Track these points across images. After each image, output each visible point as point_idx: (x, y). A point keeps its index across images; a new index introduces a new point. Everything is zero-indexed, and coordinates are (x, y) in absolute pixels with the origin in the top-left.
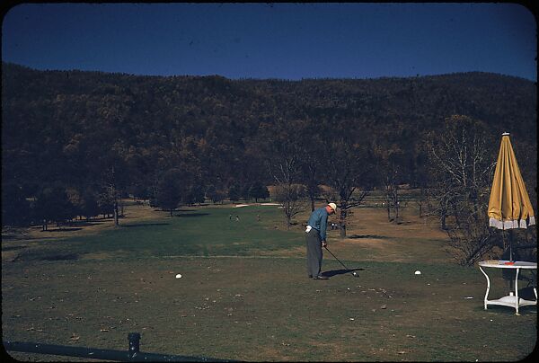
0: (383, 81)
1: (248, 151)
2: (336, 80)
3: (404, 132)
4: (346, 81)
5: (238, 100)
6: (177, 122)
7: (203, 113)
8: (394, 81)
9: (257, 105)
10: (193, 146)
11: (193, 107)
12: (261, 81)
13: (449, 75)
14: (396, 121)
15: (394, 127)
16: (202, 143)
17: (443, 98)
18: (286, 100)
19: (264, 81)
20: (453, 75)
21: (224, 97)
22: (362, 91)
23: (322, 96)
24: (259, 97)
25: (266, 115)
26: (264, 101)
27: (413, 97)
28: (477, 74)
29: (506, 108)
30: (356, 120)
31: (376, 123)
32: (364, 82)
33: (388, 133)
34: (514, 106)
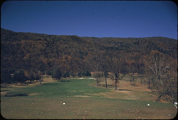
0: (130, 39)
1: (85, 60)
2: (114, 38)
3: (136, 56)
4: (117, 38)
5: (82, 43)
6: (62, 50)
7: (70, 47)
8: (133, 39)
9: (88, 45)
10: (67, 58)
11: (67, 45)
12: (89, 37)
13: (151, 37)
14: (134, 52)
15: (133, 54)
16: (69, 57)
17: (149, 45)
18: (98, 44)
20: (153, 37)
21: (77, 42)
22: (123, 42)
23: (109, 43)
24: (89, 43)
25: (91, 49)
26: (90, 44)
27: (139, 44)
28: (160, 37)
29: (170, 49)
30: (120, 51)
31: (127, 53)
32: (123, 39)
33: (131, 56)
34: (172, 48)
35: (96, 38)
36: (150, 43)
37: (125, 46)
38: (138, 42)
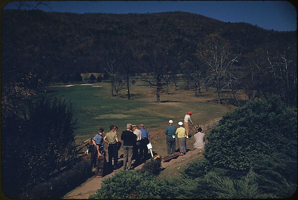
0: (131, 15)
1: (63, 54)
2: (105, 14)
3: (147, 44)
4: (111, 15)
5: (52, 24)
6: (20, 37)
7: (32, 31)
8: (136, 15)
9: (63, 27)
11: (26, 28)
12: (61, 14)
13: (165, 13)
14: (142, 38)
15: (141, 41)
16: (37, 49)
17: (164, 26)
18: (79, 25)
19: (64, 13)
20: (167, 13)
21: (43, 23)
22: (120, 21)
23: (98, 23)
24: (64, 23)
25: (68, 34)
26: (66, 25)
27: (148, 24)
28: (179, 12)
29: (196, 31)
30: (120, 37)
31: (131, 39)
32: (120, 16)
33: (139, 45)
34: (200, 30)
35: (75, 15)
36: (165, 22)
37: (127, 29)
38: (145, 20)
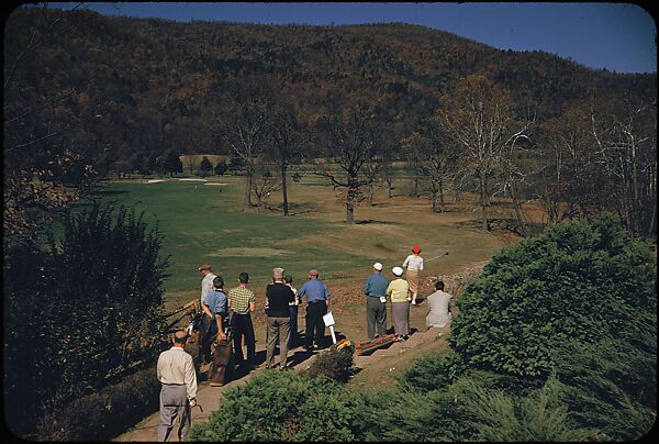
0: (293, 29)
1: (141, 111)
2: (236, 24)
3: (329, 93)
4: (249, 26)
5: (117, 44)
6: (47, 70)
7: (73, 58)
8: (305, 29)
9: (143, 51)
10: (71, 103)
11: (59, 50)
12: (139, 20)
13: (369, 25)
14: (317, 79)
15: (315, 86)
16: (83, 97)
17: (366, 54)
18: (179, 47)
19: (144, 20)
20: (374, 25)
21: (99, 39)
22: (269, 40)
23: (220, 44)
24: (145, 42)
25: (155, 66)
26: (150, 47)
27: (331, 50)
28: (400, 25)
29: (437, 68)
30: (268, 76)
31: (293, 81)
32: (270, 29)
33: (310, 94)
34: (445, 66)
35: (168, 24)
36: (369, 46)
37: (284, 58)
38: (325, 41)
